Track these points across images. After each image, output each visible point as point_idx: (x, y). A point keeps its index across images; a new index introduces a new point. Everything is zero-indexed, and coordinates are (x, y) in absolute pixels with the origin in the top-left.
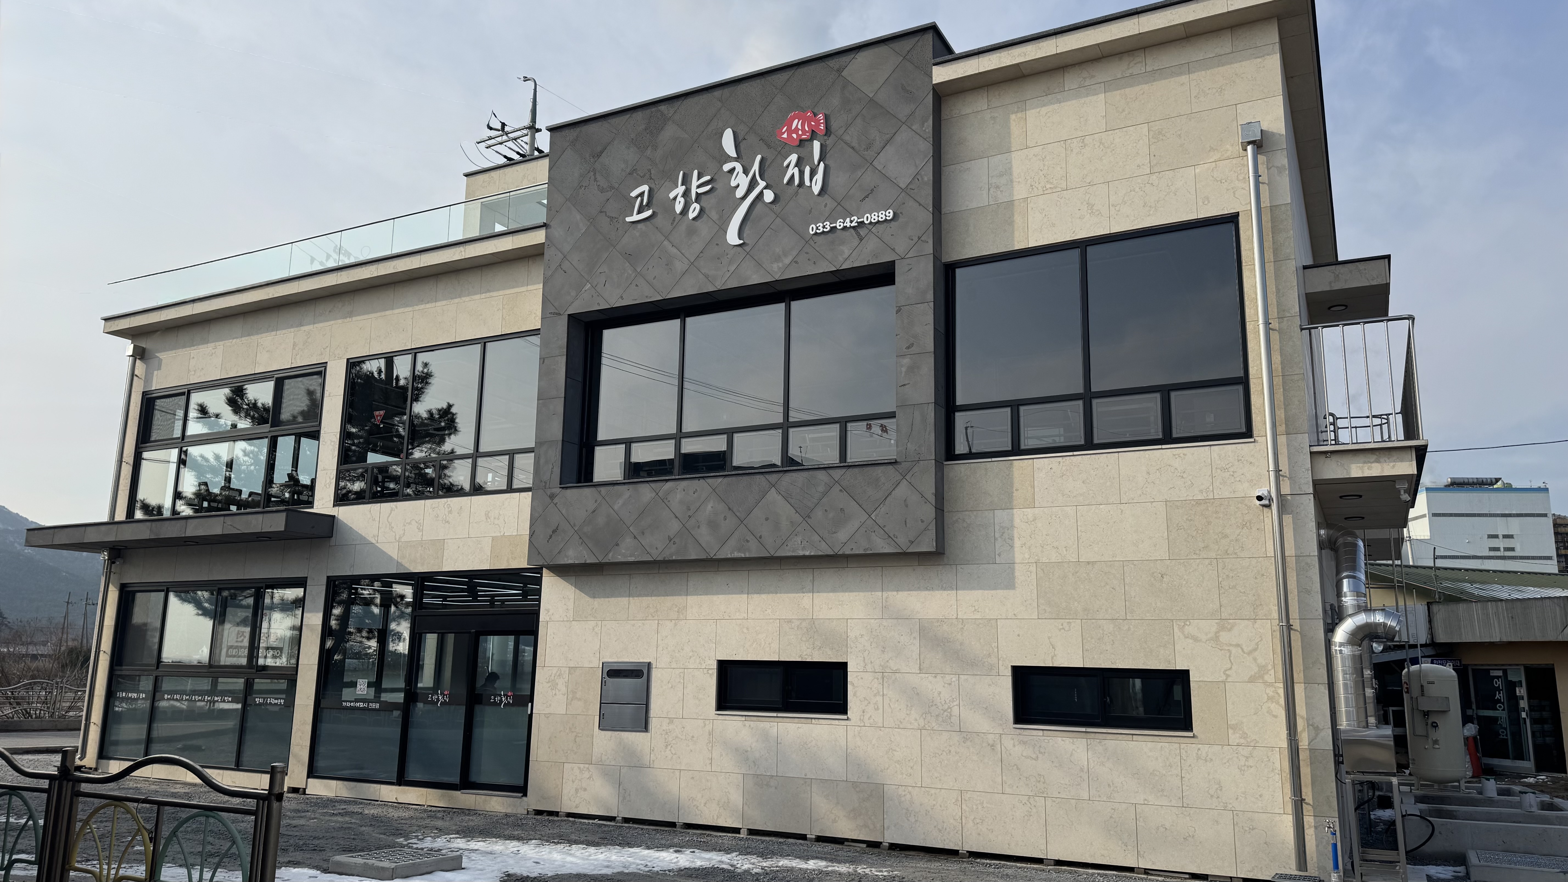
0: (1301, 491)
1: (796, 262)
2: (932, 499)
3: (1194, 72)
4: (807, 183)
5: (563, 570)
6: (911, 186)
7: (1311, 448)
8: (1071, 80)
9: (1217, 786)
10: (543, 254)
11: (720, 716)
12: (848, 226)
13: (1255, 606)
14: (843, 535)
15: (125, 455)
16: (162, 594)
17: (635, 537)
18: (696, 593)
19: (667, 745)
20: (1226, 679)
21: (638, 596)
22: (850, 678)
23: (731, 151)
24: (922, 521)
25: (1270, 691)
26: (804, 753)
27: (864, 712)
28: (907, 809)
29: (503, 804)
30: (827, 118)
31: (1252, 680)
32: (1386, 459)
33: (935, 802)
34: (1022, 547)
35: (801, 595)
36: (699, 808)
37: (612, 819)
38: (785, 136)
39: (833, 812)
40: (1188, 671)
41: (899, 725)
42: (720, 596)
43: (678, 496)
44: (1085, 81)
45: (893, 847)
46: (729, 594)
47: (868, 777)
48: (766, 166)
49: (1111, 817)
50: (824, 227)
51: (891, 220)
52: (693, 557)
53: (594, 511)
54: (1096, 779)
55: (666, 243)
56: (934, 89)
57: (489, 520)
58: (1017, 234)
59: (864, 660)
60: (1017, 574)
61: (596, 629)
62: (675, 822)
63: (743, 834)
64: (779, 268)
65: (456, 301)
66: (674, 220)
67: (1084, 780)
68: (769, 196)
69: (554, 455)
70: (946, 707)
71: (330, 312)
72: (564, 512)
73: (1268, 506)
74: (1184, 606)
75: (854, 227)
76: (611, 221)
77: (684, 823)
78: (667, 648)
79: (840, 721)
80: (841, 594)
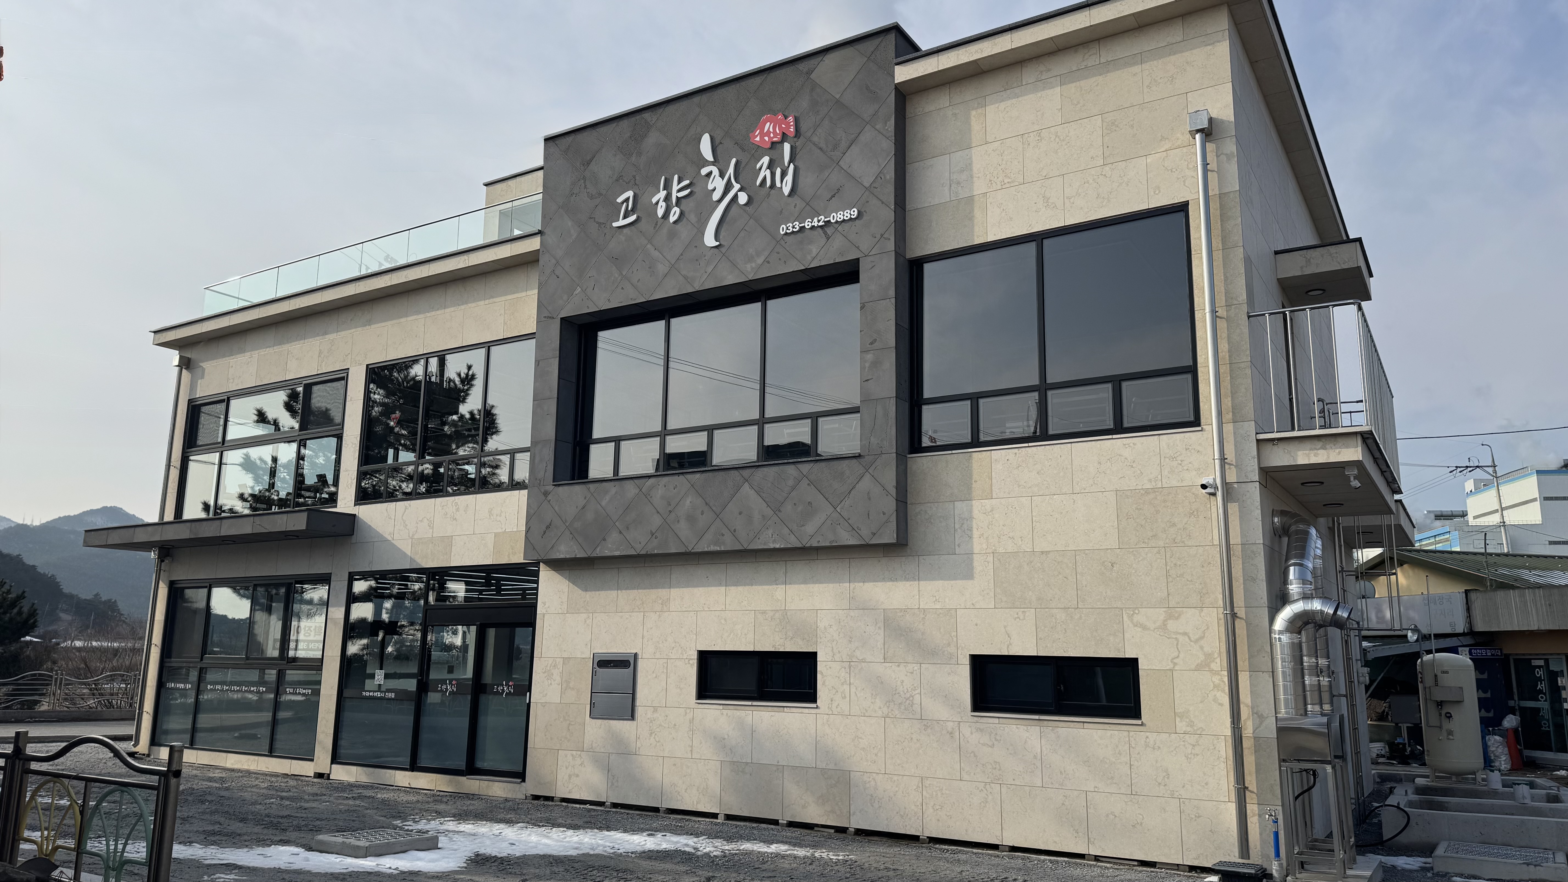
0: (1248, 478)
1: (768, 262)
2: (893, 492)
3: (1147, 62)
4: (778, 184)
5: (557, 565)
6: (874, 185)
7: (1258, 435)
8: (1029, 75)
9: (1165, 774)
10: (539, 261)
11: (700, 705)
12: (816, 225)
13: (1202, 594)
14: (810, 528)
15: (172, 460)
16: (206, 590)
17: (620, 532)
18: (678, 586)
19: (651, 733)
20: (1174, 667)
21: (626, 589)
22: (820, 667)
23: (708, 155)
24: (884, 514)
25: (1216, 679)
26: (777, 741)
27: (832, 701)
28: (872, 796)
29: (504, 789)
30: (796, 120)
31: (1198, 668)
32: (1332, 445)
33: (897, 789)
34: (980, 537)
35: (775, 586)
36: (680, 794)
37: (601, 804)
38: (758, 139)
39: (803, 797)
40: (1137, 659)
41: (864, 714)
42: (701, 589)
43: (660, 492)
44: (1042, 74)
45: (859, 832)
46: (708, 586)
47: (836, 764)
48: (741, 169)
49: (1063, 804)
50: (793, 227)
51: (855, 219)
52: (673, 551)
53: (583, 508)
54: (1048, 766)
55: (649, 246)
56: (896, 88)
58: (976, 229)
59: (833, 649)
60: (975, 564)
61: (588, 622)
62: (659, 808)
63: (721, 819)
64: (753, 270)
65: (463, 307)
66: (656, 224)
67: (1037, 767)
68: (743, 198)
69: (548, 453)
70: (908, 695)
71: (351, 320)
72: (556, 508)
73: (1214, 494)
74: (1133, 594)
75: (821, 227)
76: (599, 226)
77: (668, 809)
78: (652, 639)
79: (810, 709)
80: (812, 585)
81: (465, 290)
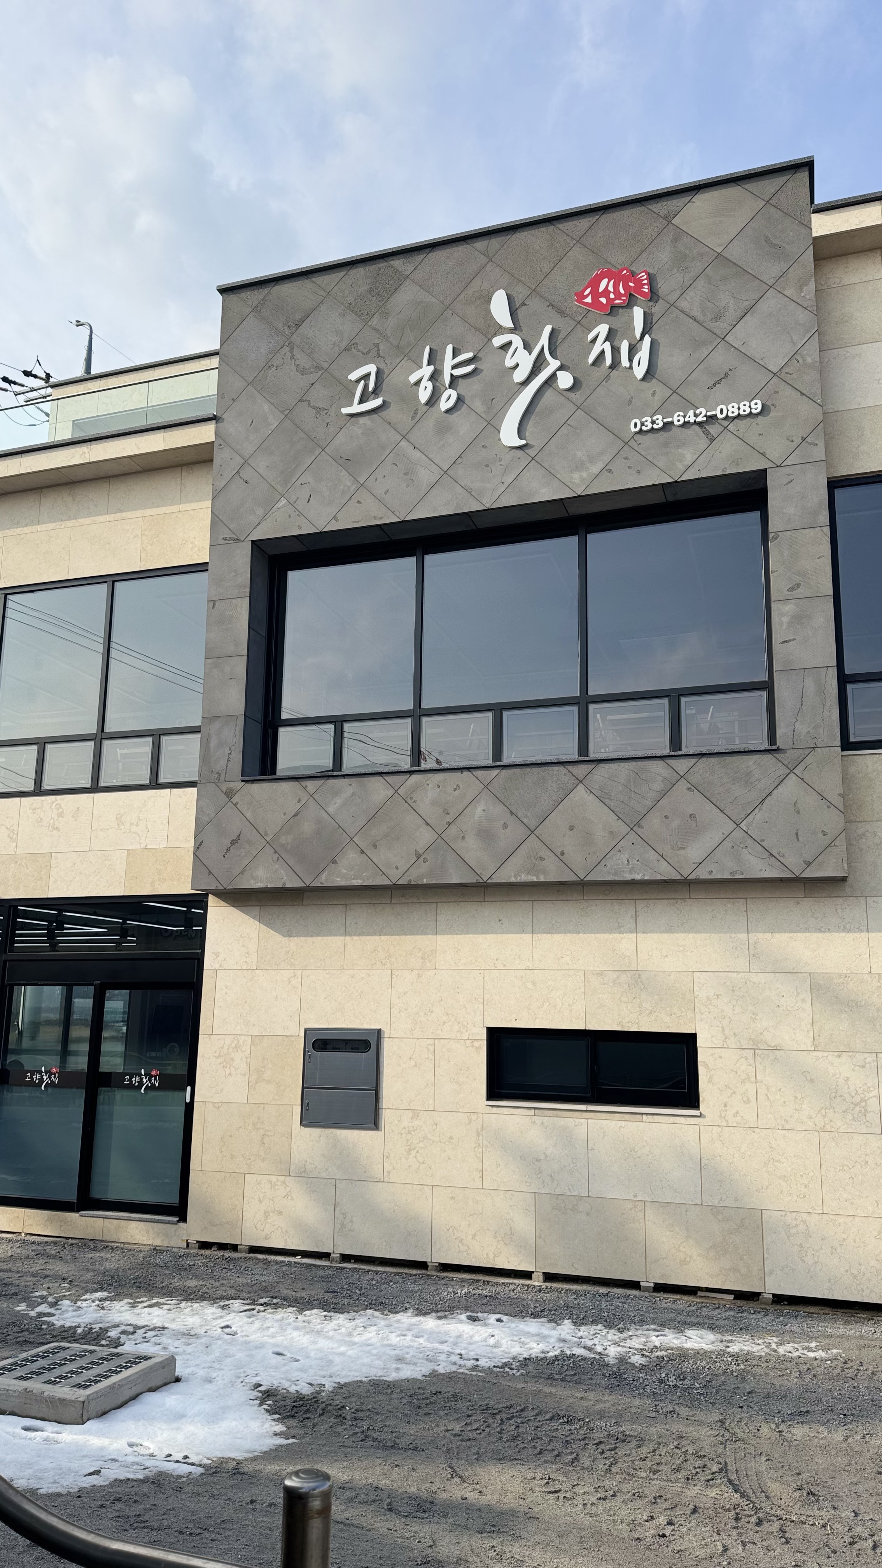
1: (610, 471)
2: (836, 801)
4: (625, 362)
5: (239, 898)
6: (786, 370)
10: (211, 457)
11: (495, 1109)
12: (692, 421)
14: (695, 852)
17: (362, 852)
18: (450, 931)
19: (410, 1150)
21: (360, 935)
22: (700, 1056)
23: (506, 321)
24: (825, 834)
26: (633, 1164)
27: (725, 1106)
28: (801, 1246)
29: (149, 1232)
30: (650, 277)
33: (845, 1236)
35: (617, 936)
36: (464, 1241)
37: (325, 1256)
38: (588, 300)
39: (681, 1248)
41: (783, 1126)
42: (491, 937)
43: (430, 794)
45: (779, 1299)
46: (505, 933)
47: (736, 1200)
48: (559, 341)
50: (653, 422)
51: (756, 415)
52: (455, 880)
53: (295, 815)
55: (404, 443)
56: (814, 242)
57: (122, 827)
59: (723, 1030)
61: (294, 982)
62: (426, 1263)
63: (537, 1281)
64: (583, 479)
65: (69, 523)
66: (416, 413)
68: (565, 380)
69: (233, 735)
70: (857, 1099)
72: (248, 815)
75: (700, 424)
76: (317, 413)
77: (440, 1264)
78: (406, 1010)
79: (688, 1119)
80: (683, 935)
81: (74, 500)
